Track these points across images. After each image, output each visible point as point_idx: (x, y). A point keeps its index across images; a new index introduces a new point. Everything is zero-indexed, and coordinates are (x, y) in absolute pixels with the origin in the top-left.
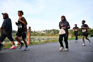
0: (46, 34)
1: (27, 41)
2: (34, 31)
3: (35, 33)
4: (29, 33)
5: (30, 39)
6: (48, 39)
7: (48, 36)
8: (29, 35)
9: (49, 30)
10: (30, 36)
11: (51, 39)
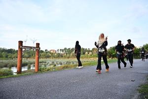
0: (65, 54)
1: (34, 66)
2: (46, 50)
3: (47, 53)
4: (36, 53)
5: (38, 63)
6: (67, 62)
7: (68, 58)
8: (37, 56)
9: (69, 49)
10: (38, 58)
11: (73, 63)
